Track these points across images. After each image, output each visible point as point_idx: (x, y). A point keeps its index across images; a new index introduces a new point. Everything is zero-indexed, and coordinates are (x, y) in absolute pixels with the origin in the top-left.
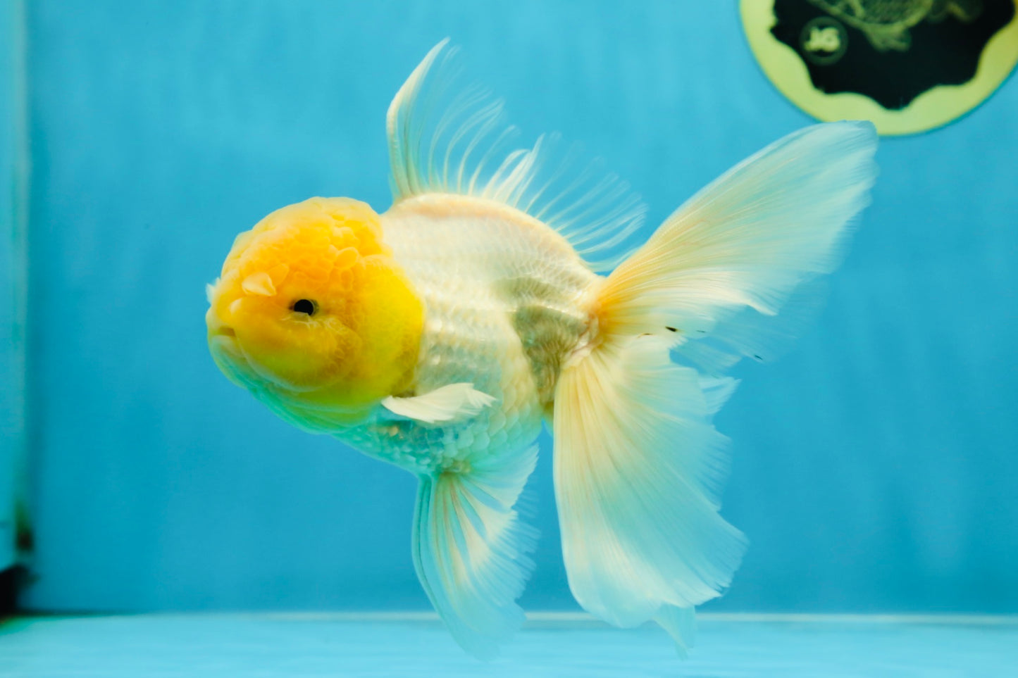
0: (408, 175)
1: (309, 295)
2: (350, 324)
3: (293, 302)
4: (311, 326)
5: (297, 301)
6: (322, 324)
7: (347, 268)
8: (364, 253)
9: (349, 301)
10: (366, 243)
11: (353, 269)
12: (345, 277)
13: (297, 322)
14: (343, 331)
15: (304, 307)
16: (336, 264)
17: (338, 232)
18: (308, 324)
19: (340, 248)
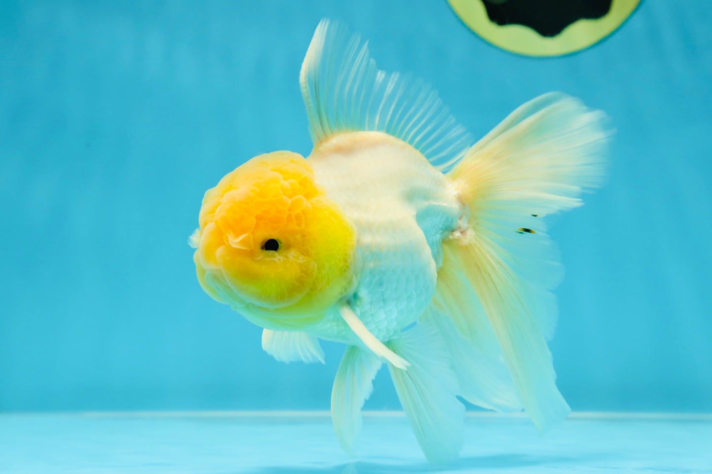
0: (322, 124)
1: (274, 235)
2: (306, 253)
3: (262, 243)
4: (279, 260)
5: (265, 242)
6: (286, 257)
7: (298, 211)
8: (308, 196)
9: (304, 236)
10: (307, 189)
11: (303, 211)
12: (298, 217)
13: (267, 259)
14: (302, 259)
15: (271, 245)
16: (289, 210)
17: (286, 184)
18: (276, 259)
19: (290, 197)
